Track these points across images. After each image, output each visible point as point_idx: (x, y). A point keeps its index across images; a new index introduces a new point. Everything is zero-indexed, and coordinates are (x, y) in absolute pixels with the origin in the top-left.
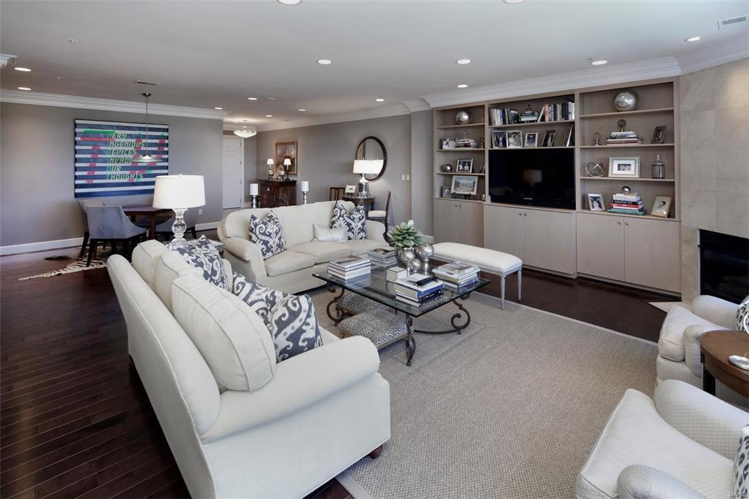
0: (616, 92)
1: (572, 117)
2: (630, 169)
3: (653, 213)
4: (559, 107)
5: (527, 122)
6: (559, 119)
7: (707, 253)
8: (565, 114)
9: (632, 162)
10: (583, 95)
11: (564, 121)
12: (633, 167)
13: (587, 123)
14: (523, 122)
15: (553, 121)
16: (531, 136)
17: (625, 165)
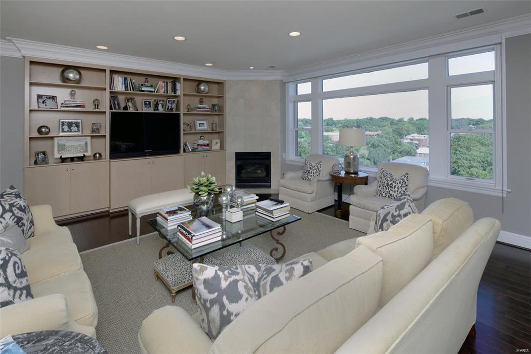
0: (200, 82)
1: (178, 93)
2: (204, 126)
3: (213, 149)
4: (170, 85)
5: (147, 91)
6: (170, 93)
7: (238, 163)
8: (174, 90)
9: (205, 122)
10: (185, 79)
11: (173, 94)
12: (205, 125)
13: (187, 98)
14: (143, 91)
15: (165, 94)
16: (147, 103)
17: (202, 124)
